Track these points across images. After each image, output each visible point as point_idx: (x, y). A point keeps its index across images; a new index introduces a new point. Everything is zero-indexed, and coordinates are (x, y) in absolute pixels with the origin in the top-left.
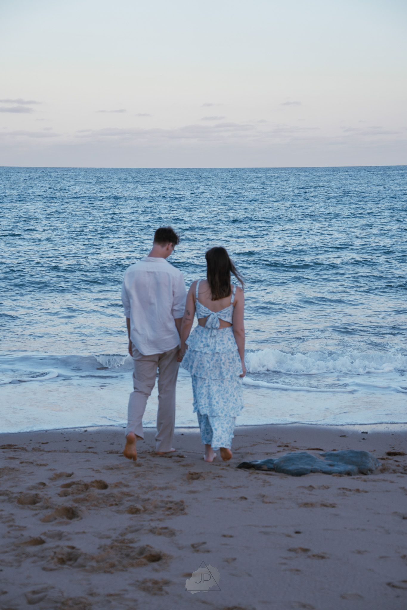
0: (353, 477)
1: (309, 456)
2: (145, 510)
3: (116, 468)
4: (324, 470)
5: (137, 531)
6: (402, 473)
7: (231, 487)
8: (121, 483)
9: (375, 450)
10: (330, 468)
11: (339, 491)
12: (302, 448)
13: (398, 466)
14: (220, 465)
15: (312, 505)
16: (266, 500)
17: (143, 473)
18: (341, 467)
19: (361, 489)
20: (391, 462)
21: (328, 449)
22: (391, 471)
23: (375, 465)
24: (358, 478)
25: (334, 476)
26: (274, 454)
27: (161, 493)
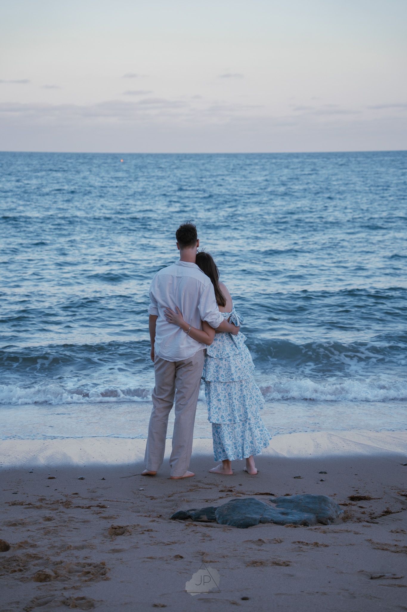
0: (310, 527)
1: (258, 503)
2: (57, 576)
3: (20, 524)
4: (275, 520)
5: (46, 603)
6: (368, 522)
7: (164, 543)
8: (26, 542)
9: (335, 494)
10: (283, 517)
11: (294, 546)
12: (249, 493)
13: (364, 513)
14: (149, 516)
15: (261, 563)
16: (207, 559)
17: (54, 528)
18: (296, 516)
19: (320, 543)
20: (355, 508)
21: (280, 493)
22: (355, 519)
23: (336, 512)
24: (315, 529)
25: (287, 527)
26: (215, 501)
27: (76, 553)
